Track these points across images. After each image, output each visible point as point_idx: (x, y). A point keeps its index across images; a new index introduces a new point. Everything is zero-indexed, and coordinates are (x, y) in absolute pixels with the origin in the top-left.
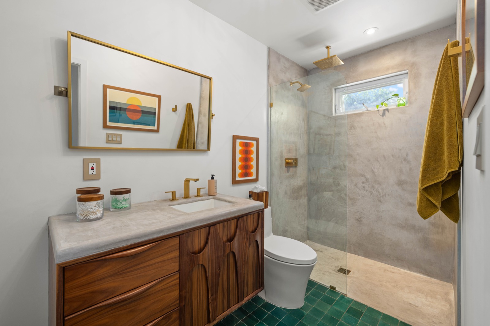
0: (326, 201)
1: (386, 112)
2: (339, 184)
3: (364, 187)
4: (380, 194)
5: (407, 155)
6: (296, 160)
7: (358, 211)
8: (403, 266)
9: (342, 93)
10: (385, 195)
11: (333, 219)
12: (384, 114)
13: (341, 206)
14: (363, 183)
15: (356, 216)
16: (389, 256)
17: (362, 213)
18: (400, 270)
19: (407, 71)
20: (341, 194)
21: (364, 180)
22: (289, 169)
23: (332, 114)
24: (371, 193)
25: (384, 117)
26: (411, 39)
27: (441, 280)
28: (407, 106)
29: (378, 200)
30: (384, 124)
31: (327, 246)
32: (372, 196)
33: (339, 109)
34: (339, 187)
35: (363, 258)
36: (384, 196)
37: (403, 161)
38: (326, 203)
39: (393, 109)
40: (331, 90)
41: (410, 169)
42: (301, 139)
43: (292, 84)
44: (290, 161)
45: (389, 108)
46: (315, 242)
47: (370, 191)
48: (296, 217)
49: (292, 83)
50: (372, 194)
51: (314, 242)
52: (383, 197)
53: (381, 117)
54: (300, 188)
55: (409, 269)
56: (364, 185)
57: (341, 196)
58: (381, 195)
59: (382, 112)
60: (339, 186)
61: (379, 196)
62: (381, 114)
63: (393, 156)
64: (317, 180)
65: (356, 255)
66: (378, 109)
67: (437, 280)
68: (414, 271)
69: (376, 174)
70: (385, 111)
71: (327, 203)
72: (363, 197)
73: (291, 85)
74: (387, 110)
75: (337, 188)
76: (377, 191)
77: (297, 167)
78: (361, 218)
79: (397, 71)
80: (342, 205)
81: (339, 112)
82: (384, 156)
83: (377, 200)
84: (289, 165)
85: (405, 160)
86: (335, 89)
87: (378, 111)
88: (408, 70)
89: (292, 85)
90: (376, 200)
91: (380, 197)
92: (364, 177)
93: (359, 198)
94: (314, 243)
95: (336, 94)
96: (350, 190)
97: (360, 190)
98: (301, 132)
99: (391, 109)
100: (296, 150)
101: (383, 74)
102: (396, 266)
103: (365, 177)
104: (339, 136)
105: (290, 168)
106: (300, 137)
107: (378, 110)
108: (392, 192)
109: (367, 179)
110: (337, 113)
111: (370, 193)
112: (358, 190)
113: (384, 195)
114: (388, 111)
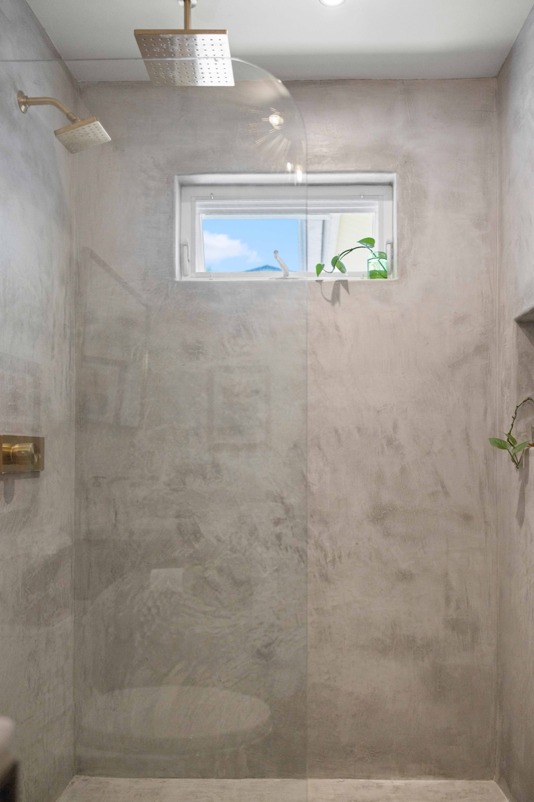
0: (150, 603)
1: (342, 290)
2: (197, 534)
3: (279, 537)
4: (326, 556)
5: (395, 427)
6: (38, 444)
7: (262, 623)
8: (386, 772)
9: (206, 206)
10: (340, 557)
11: (178, 667)
12: (335, 298)
13: (205, 613)
14: (277, 522)
15: (255, 640)
16: (352, 751)
17: (273, 626)
18: (380, 787)
19: (392, 177)
20: (206, 569)
21: (280, 513)
22: (13, 483)
23: (172, 274)
24: (301, 556)
25: (337, 305)
26: (403, 81)
27: (472, 779)
28: (395, 281)
29: (321, 576)
30: (337, 328)
31: (154, 777)
32: (302, 565)
33: (193, 262)
34: (197, 546)
35: (278, 780)
36: (337, 559)
37: (386, 447)
38: (149, 610)
39: (359, 282)
40: (170, 182)
41: (403, 470)
42: (53, 357)
43: (25, 104)
44: (17, 447)
45: (349, 279)
46: (108, 775)
47: (297, 548)
48: (38, 694)
49: (26, 102)
50: (304, 558)
51: (101, 775)
52: (333, 562)
53: (329, 304)
54: (52, 566)
55: (403, 773)
56: (278, 529)
57: (205, 578)
58: (330, 558)
59: (331, 289)
60: (197, 540)
61: (323, 563)
62: (329, 295)
63: (359, 430)
64: (115, 525)
65: (256, 780)
66: (320, 278)
67: (464, 781)
68: (413, 776)
69: (314, 489)
70: (339, 289)
71: (154, 611)
72: (277, 570)
73: (23, 108)
74: (345, 283)
75: (191, 551)
76: (319, 546)
77: (42, 473)
78: (270, 644)
79: (369, 168)
80: (208, 609)
81: (193, 270)
82: (336, 431)
83: (317, 574)
84: (11, 467)
85: (390, 442)
86: (182, 185)
87: (318, 284)
88: (395, 172)
89: (26, 110)
90: (315, 576)
91: (327, 563)
92: (280, 504)
93: (265, 575)
94: (102, 779)
95: (183, 204)
96: (235, 552)
97: (268, 548)
98: (54, 326)
99: (354, 283)
100: (37, 402)
101: (333, 169)
102: (369, 778)
103: (283, 503)
104: (198, 358)
105: (16, 481)
106: (53, 349)
107: (320, 282)
108: (357, 544)
109: (288, 510)
110: (186, 276)
111: (296, 556)
112: (259, 549)
113: (336, 557)
114: (347, 289)
